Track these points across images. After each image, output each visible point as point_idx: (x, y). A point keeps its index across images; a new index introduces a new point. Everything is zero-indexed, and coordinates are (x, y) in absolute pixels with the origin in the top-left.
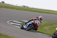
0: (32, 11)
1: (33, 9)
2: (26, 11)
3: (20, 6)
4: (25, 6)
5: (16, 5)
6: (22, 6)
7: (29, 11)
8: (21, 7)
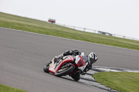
0: (120, 46)
1: (125, 42)
2: (106, 44)
3: (93, 32)
4: (104, 33)
5: (82, 30)
6: (97, 32)
7: (115, 45)
8: (95, 34)
